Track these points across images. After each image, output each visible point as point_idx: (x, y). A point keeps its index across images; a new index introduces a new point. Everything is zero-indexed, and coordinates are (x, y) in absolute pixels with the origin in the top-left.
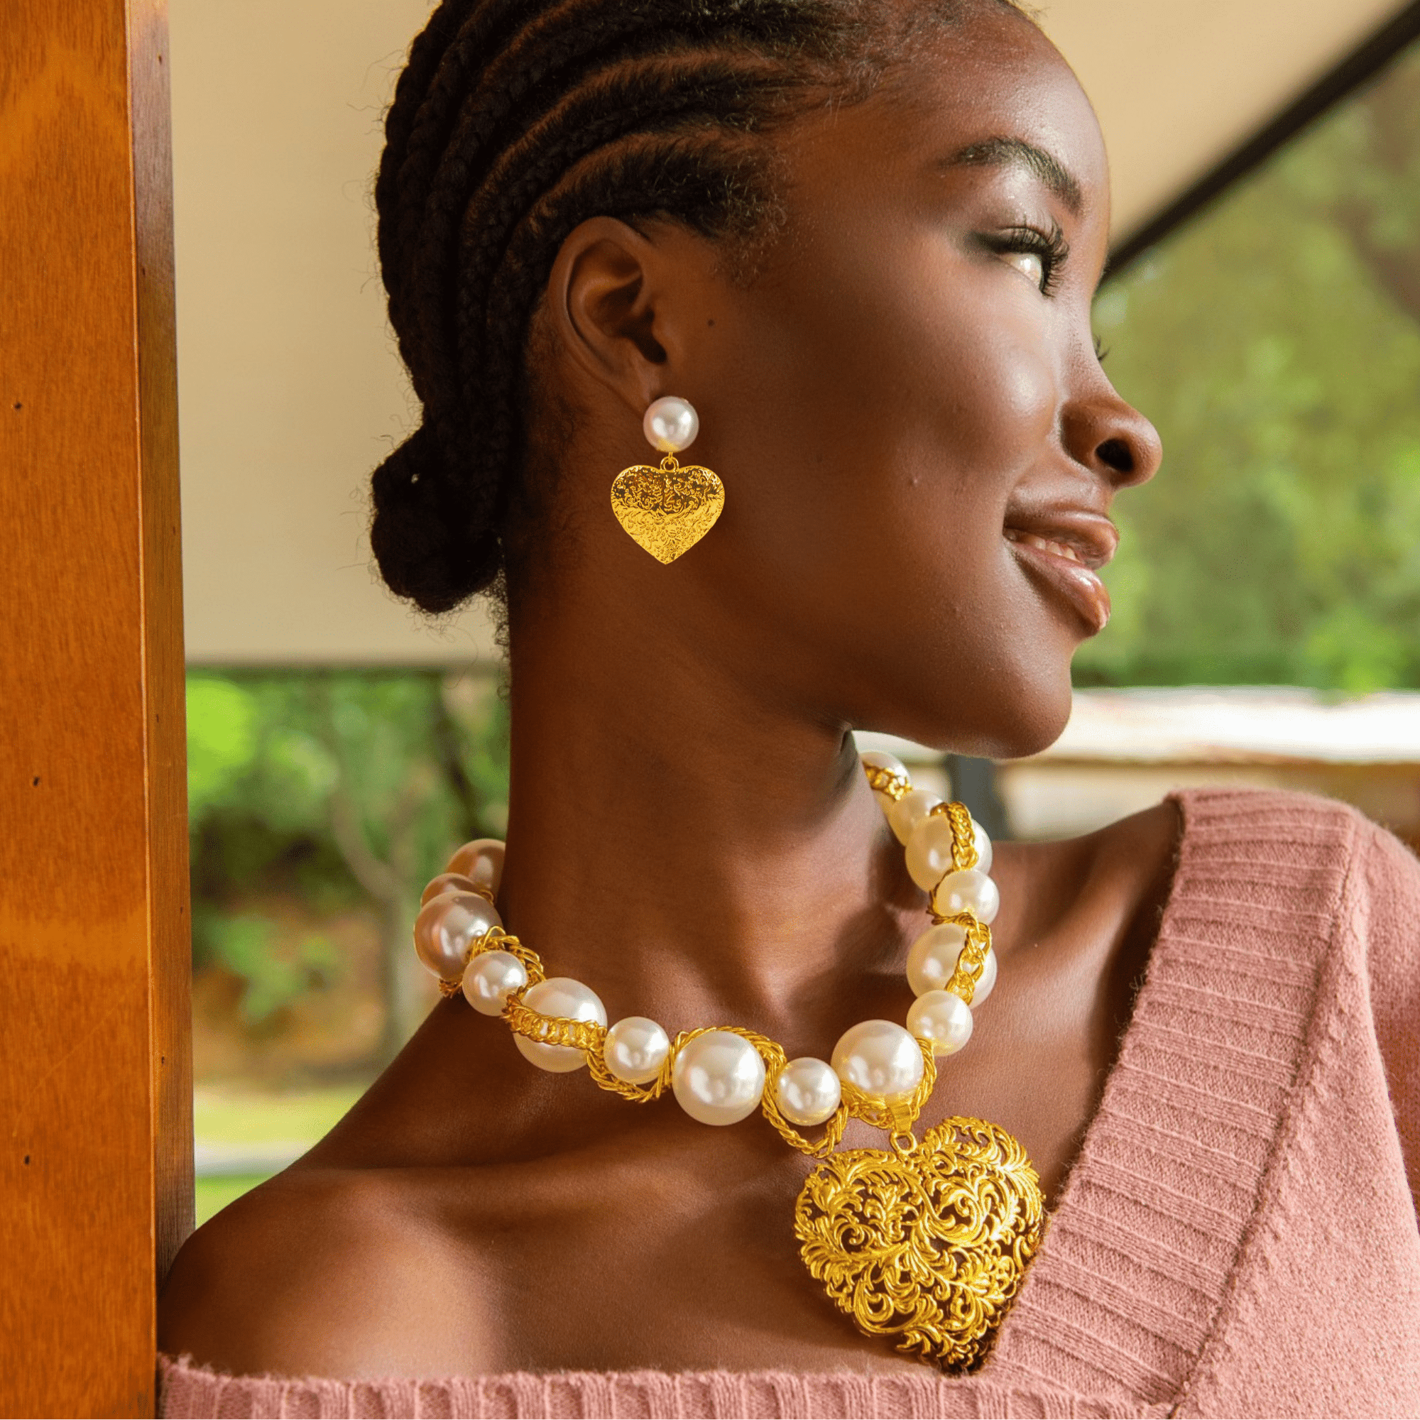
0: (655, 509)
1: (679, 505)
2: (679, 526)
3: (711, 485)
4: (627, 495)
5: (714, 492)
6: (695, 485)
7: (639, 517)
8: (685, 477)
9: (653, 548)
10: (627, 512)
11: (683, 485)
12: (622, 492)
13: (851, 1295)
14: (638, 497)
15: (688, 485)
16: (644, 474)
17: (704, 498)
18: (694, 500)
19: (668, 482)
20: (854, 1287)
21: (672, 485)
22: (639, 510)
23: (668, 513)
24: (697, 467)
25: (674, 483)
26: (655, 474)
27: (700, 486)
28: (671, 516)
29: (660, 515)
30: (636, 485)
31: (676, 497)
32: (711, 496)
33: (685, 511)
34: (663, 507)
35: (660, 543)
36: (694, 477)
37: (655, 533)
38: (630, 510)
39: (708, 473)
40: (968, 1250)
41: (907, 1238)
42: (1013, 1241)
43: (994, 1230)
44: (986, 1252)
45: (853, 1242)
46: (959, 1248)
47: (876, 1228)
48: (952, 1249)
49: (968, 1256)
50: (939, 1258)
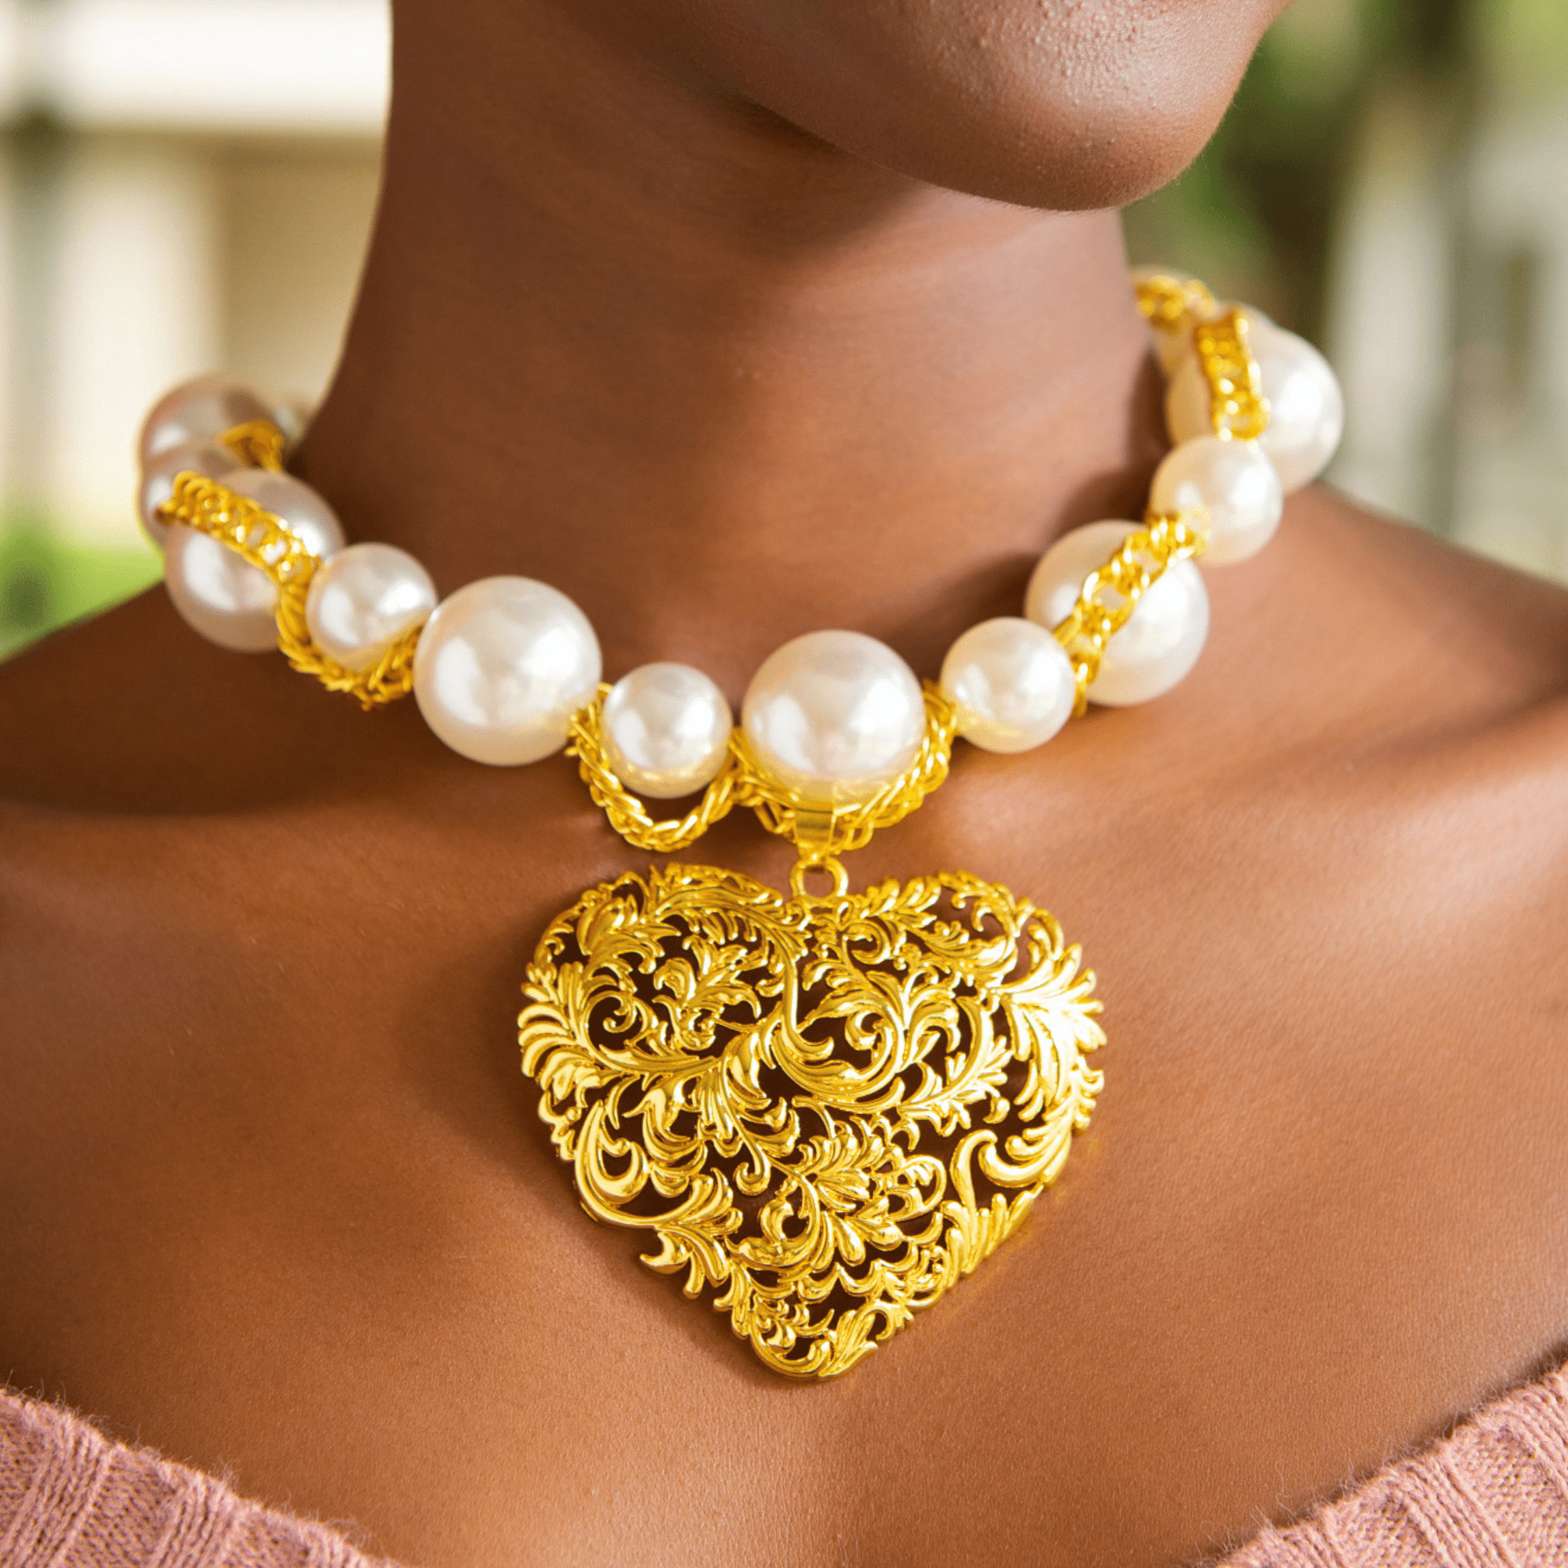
13: (577, 1126)
20: (585, 1113)
40: (838, 1114)
41: (717, 1050)
42: (961, 1133)
43: (918, 1097)
44: (879, 1132)
45: (609, 1025)
46: (818, 1105)
47: (663, 1014)
48: (800, 1102)
49: (831, 1124)
50: (767, 1110)
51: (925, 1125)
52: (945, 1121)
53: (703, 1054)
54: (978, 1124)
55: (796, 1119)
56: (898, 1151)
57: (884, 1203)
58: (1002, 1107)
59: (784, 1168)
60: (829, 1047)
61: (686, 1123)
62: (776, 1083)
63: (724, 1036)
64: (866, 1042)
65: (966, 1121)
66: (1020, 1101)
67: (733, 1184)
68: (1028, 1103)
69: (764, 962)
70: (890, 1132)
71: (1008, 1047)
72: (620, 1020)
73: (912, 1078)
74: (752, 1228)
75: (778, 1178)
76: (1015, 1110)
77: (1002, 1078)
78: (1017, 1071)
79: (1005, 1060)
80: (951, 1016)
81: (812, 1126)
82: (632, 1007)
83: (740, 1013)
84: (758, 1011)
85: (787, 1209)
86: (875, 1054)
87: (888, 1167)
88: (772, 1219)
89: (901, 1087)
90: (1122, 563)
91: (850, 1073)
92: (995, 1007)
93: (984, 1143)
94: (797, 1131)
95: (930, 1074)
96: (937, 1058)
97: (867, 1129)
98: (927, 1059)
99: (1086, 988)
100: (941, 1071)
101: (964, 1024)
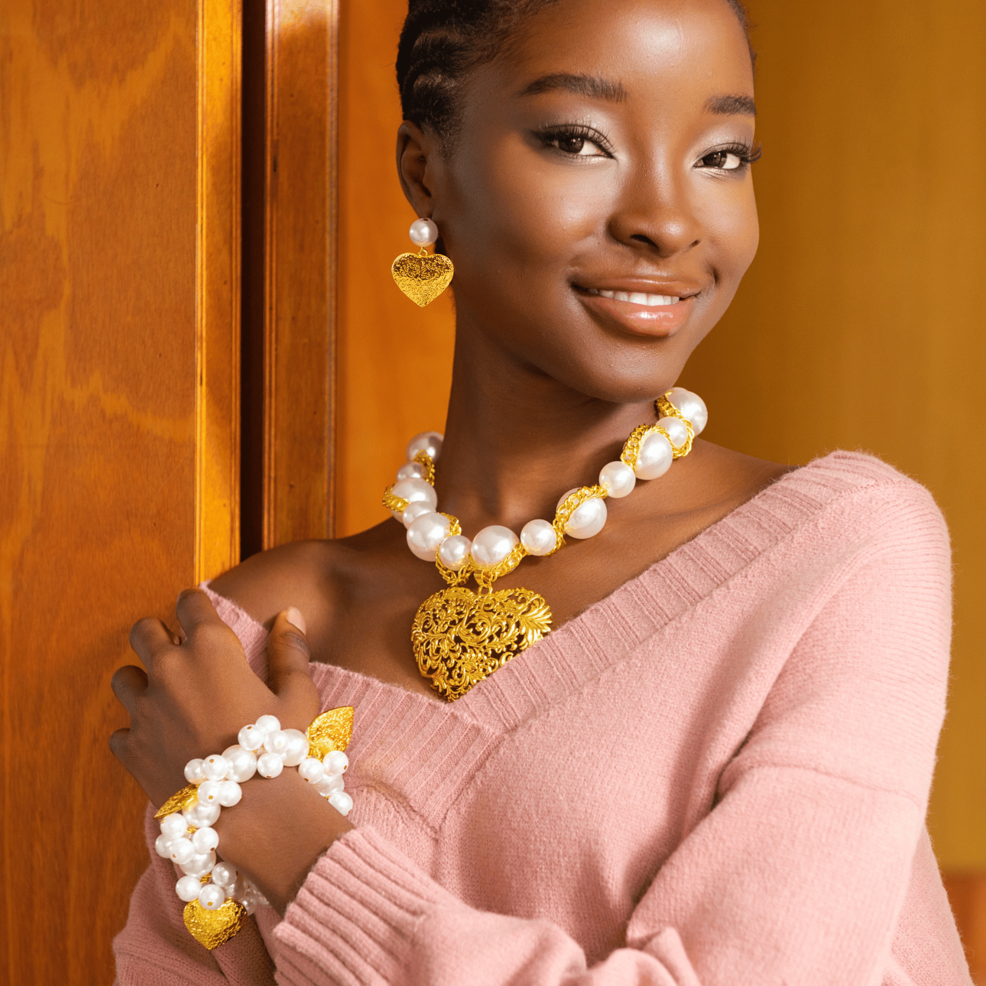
0: (416, 277)
1: (429, 275)
2: (429, 286)
3: (446, 264)
4: (401, 270)
5: (448, 268)
6: (438, 265)
7: (408, 282)
8: (432, 260)
9: (415, 298)
10: (401, 279)
11: (431, 264)
12: (398, 268)
14: (407, 271)
15: (434, 264)
16: (410, 259)
17: (443, 271)
18: (437, 272)
19: (423, 263)
21: (425, 264)
22: (408, 278)
23: (423, 279)
24: (439, 255)
25: (427, 263)
26: (416, 258)
27: (440, 265)
28: (425, 281)
29: (419, 281)
30: (406, 264)
31: (428, 271)
32: (446, 270)
33: (432, 278)
34: (420, 277)
35: (419, 296)
36: (437, 260)
37: (416, 290)
38: (403, 278)
39: (445, 258)
40: (471, 647)
41: (446, 632)
42: (502, 652)
43: (492, 643)
44: (481, 652)
46: (467, 645)
47: (437, 623)
48: (462, 644)
49: (469, 650)
50: (455, 646)
51: (493, 651)
52: (499, 650)
53: (443, 633)
54: (508, 650)
55: (461, 648)
56: (485, 657)
57: (481, 670)
58: (515, 646)
59: (457, 661)
60: (471, 630)
61: (438, 651)
62: (458, 640)
63: (449, 628)
64: (481, 629)
65: (505, 650)
66: (521, 644)
67: (446, 665)
68: (523, 645)
69: (462, 610)
70: (484, 652)
71: (518, 631)
72: (428, 625)
73: (491, 638)
74: (450, 677)
76: (519, 648)
77: (516, 639)
78: (521, 638)
79: (517, 634)
80: (504, 623)
81: (464, 650)
83: (453, 623)
84: (457, 622)
86: (482, 632)
87: (482, 661)
88: (455, 674)
89: (487, 641)
91: (476, 637)
92: (517, 621)
93: (510, 655)
94: (461, 651)
95: (496, 638)
96: (498, 634)
97: (477, 651)
98: (496, 634)
100: (499, 637)
101: (508, 625)
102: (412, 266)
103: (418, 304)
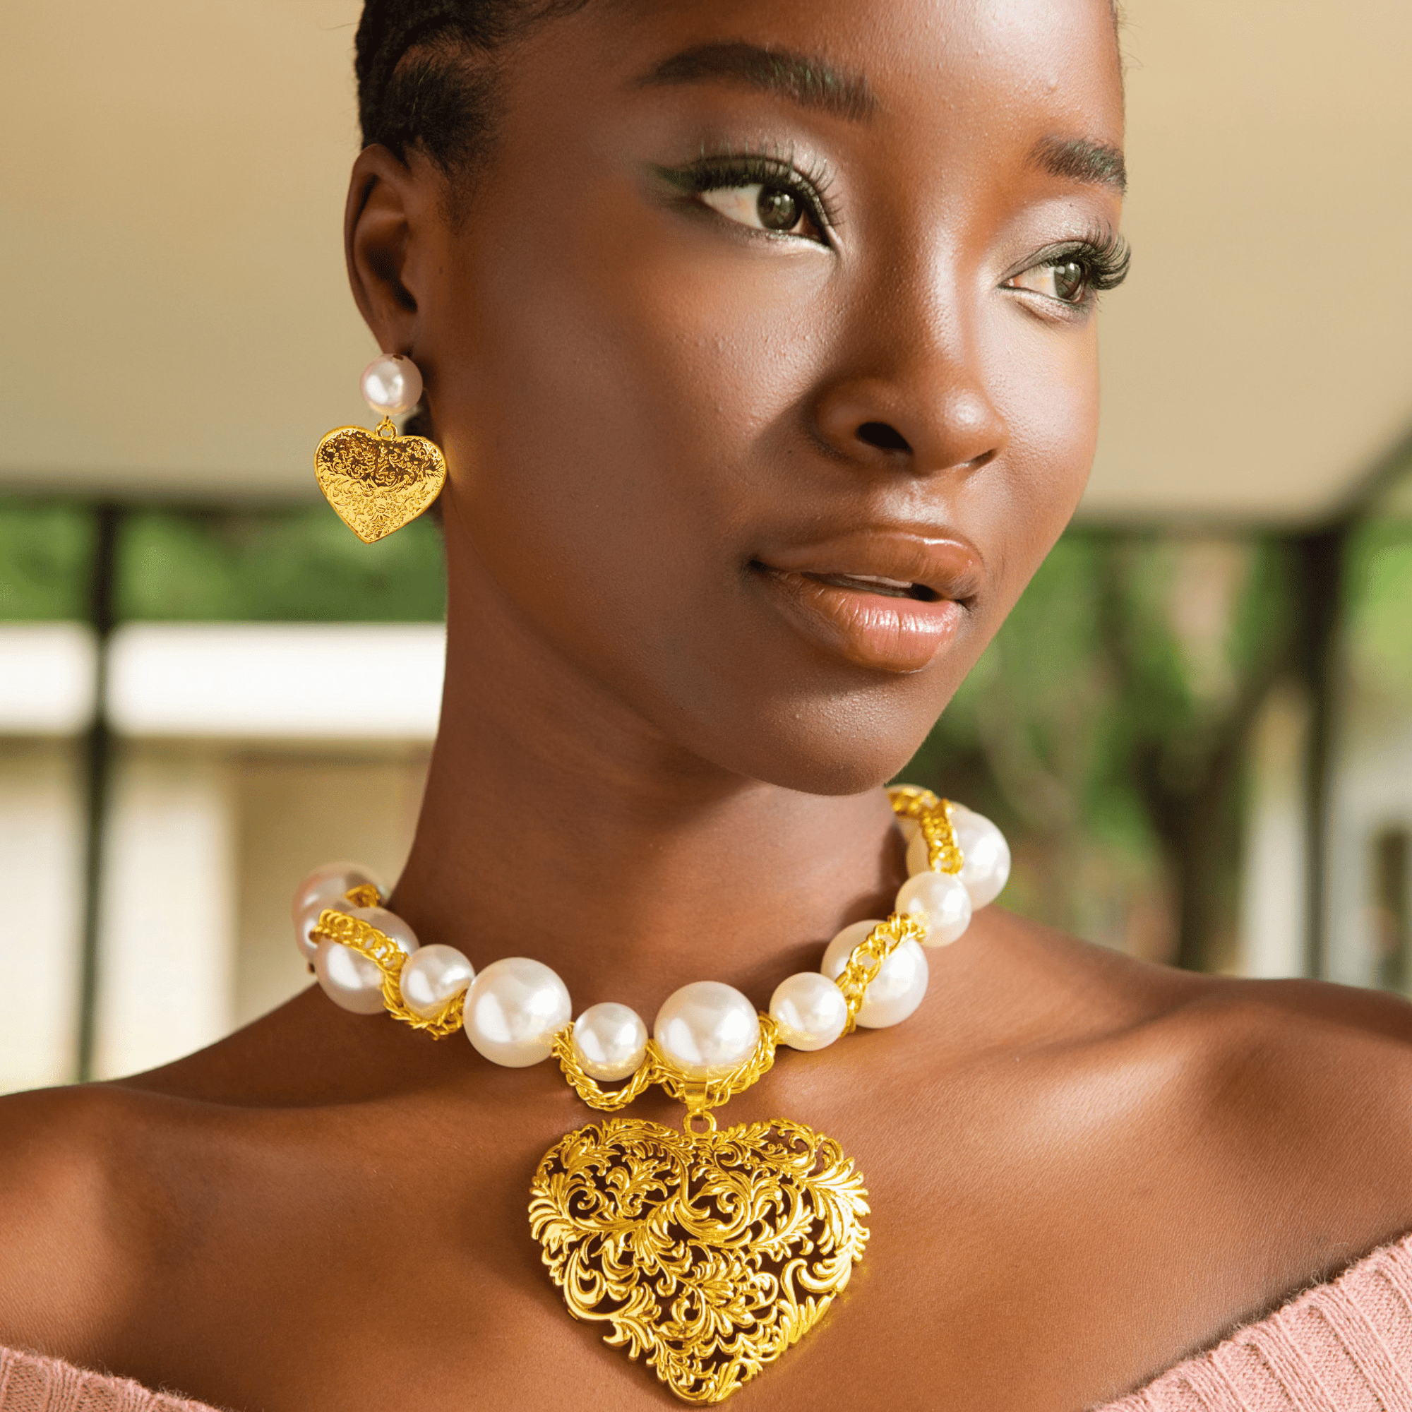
0: (365, 479)
1: (393, 477)
2: (389, 501)
3: (430, 460)
4: (336, 459)
5: (433, 468)
6: (412, 458)
7: (346, 486)
8: (403, 447)
9: (358, 521)
10: (333, 478)
11: (399, 456)
12: (331, 456)
13: (564, 1266)
14: (348, 463)
15: (405, 456)
16: (358, 439)
17: (421, 473)
18: (409, 474)
19: (383, 451)
20: (569, 1256)
21: (387, 455)
22: (348, 477)
23: (379, 485)
24: (417, 438)
25: (391, 452)
26: (370, 440)
27: (418, 459)
28: (382, 489)
29: (370, 486)
30: (347, 449)
31: (390, 469)
32: (429, 472)
33: (399, 485)
34: (374, 478)
35: (366, 518)
36: (413, 449)
37: (362, 506)
38: (337, 476)
39: (429, 446)
40: (714, 1249)
41: (643, 1216)
42: (786, 1260)
43: (760, 1239)
44: (738, 1259)
45: (581, 1206)
46: (703, 1245)
47: (611, 1197)
48: (691, 1243)
49: (710, 1255)
50: (673, 1248)
51: (765, 1256)
52: (776, 1254)
53: (635, 1218)
54: (796, 1255)
55: (690, 1253)
56: (749, 1270)
57: (742, 1300)
58: (809, 1247)
59: (683, 1280)
60: (707, 1213)
61: (626, 1258)
62: (678, 1233)
63: (647, 1208)
64: (729, 1209)
65: (789, 1253)
66: (820, 1242)
67: (655, 1291)
68: (825, 1244)
69: (669, 1167)
70: (745, 1258)
71: (812, 1211)
72: (587, 1203)
73: (756, 1229)
74: (666, 1317)
75: (680, 1286)
76: (817, 1248)
77: (809, 1230)
78: (818, 1227)
79: (811, 1219)
80: (778, 1195)
81: (699, 1256)
82: (593, 1194)
83: (656, 1195)
84: (666, 1195)
85: (687, 1304)
86: (734, 1215)
87: (744, 1279)
88: (677, 1312)
89: (750, 1235)
90: (874, 941)
91: (721, 1227)
92: (804, 1190)
93: (800, 1266)
94: (691, 1259)
95: (768, 1229)
96: (771, 1218)
97: (732, 1257)
98: (765, 1218)
99: (858, 1182)
100: (773, 1225)
101: (786, 1199)
102: (360, 454)
103: (363, 535)
